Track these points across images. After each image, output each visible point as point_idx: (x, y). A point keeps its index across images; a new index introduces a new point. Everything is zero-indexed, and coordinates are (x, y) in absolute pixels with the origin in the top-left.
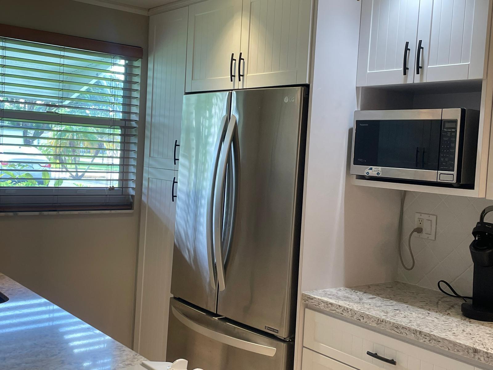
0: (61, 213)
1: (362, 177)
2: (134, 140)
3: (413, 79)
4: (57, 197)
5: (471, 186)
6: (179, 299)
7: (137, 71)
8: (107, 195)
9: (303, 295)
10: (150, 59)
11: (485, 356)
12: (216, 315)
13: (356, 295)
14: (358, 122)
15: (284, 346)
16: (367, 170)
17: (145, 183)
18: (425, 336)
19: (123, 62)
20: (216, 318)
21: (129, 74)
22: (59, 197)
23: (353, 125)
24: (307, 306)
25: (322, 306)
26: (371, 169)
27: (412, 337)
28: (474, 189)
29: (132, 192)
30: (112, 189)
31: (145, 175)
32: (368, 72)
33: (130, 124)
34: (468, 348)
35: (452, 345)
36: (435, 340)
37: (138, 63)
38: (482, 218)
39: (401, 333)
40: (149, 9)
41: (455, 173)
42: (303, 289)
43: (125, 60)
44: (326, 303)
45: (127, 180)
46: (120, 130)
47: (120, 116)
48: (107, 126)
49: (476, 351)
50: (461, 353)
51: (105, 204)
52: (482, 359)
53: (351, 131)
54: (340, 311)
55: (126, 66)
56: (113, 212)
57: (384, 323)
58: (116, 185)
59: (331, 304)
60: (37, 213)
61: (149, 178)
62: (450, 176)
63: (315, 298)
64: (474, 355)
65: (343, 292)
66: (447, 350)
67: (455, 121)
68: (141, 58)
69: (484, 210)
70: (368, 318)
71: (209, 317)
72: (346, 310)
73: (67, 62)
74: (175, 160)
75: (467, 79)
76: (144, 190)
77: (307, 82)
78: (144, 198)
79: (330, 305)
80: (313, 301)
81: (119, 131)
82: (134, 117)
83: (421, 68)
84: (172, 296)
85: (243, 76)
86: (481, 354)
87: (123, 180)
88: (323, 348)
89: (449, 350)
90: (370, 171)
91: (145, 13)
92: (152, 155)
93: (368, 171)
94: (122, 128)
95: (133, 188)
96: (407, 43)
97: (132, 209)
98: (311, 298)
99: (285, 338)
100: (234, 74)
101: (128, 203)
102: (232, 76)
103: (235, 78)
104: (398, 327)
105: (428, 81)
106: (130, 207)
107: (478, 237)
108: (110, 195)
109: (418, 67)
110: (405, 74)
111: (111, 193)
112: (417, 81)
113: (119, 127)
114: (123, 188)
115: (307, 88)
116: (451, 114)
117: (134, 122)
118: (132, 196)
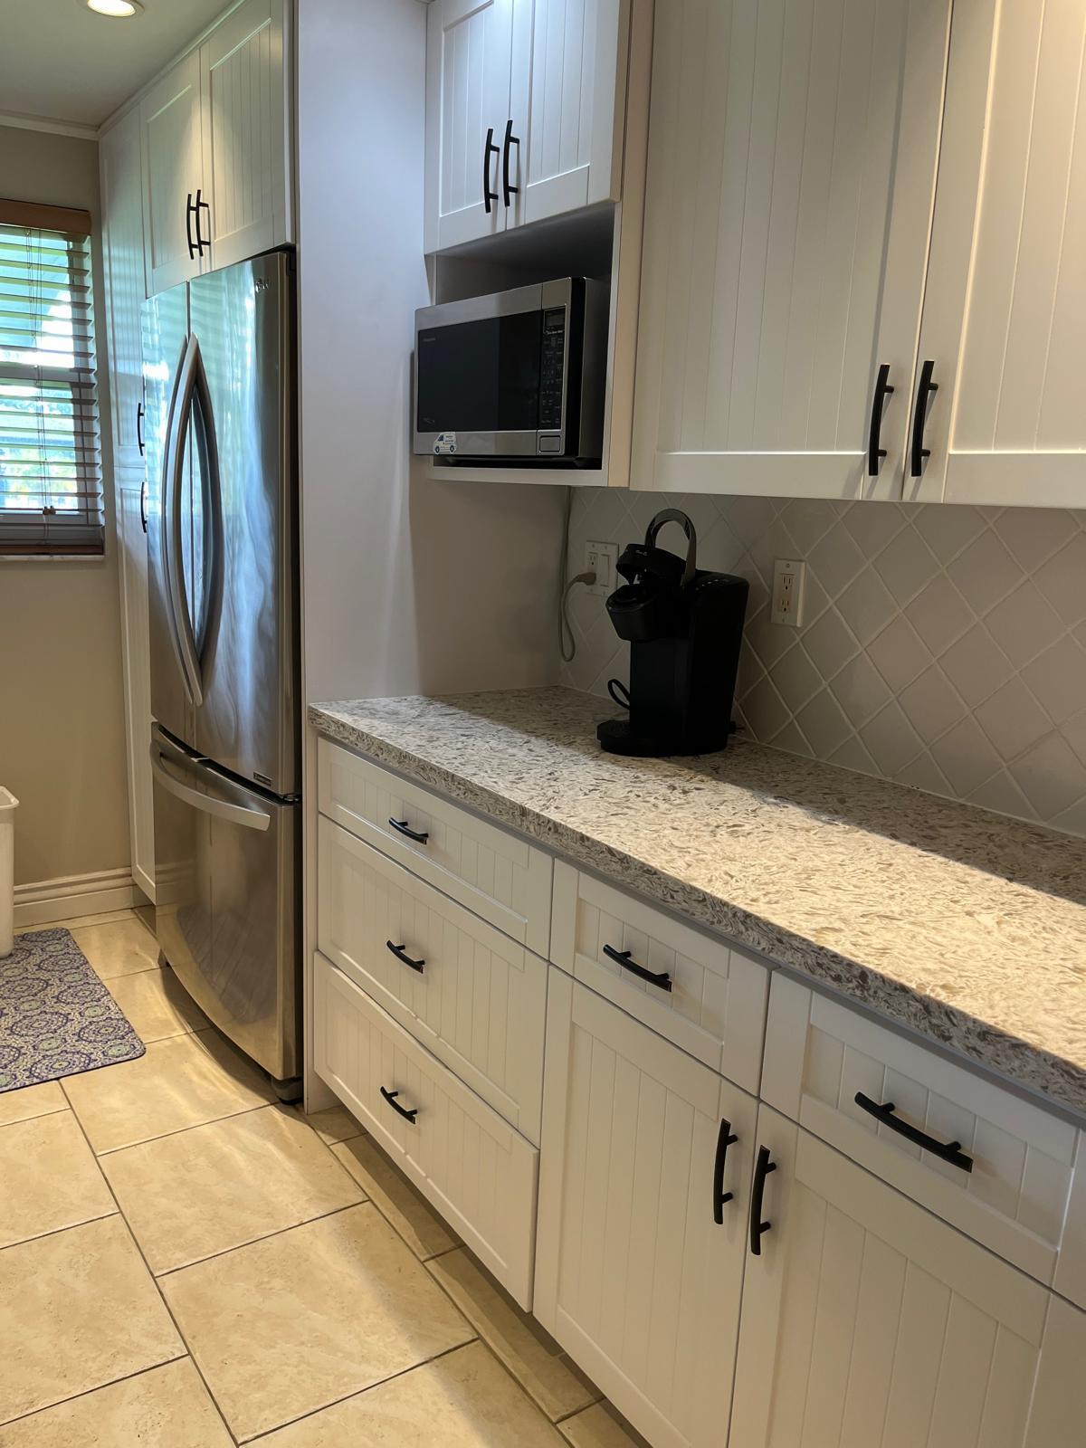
1: (444, 460)
2: (95, 411)
3: (505, 220)
5: (595, 463)
6: (163, 729)
7: (88, 263)
8: (44, 525)
9: (312, 710)
10: (104, 235)
11: (536, 822)
12: (197, 755)
14: (422, 335)
15: (287, 810)
16: (437, 443)
17: (118, 500)
18: (459, 784)
19: (63, 244)
20: (195, 760)
25: (332, 731)
26: (441, 439)
27: (442, 786)
28: (600, 469)
29: (102, 520)
30: (49, 512)
31: (117, 485)
32: (441, 216)
33: (90, 379)
34: (514, 806)
35: (492, 801)
36: (472, 792)
37: (87, 247)
39: (429, 779)
40: (98, 124)
41: (561, 431)
42: (308, 699)
43: (68, 241)
44: (336, 722)
45: (95, 495)
46: (70, 392)
47: (69, 362)
49: (524, 812)
51: (43, 543)
52: (532, 827)
53: (412, 355)
54: (353, 738)
55: (69, 253)
56: (56, 557)
57: (407, 761)
59: (343, 725)
61: (121, 490)
62: (553, 439)
63: (324, 714)
64: (522, 820)
66: (486, 811)
67: (561, 311)
68: (91, 234)
70: (389, 752)
71: (186, 757)
72: (361, 736)
74: (141, 445)
75: (583, 204)
76: (118, 515)
77: (289, 240)
78: (119, 531)
79: (341, 729)
80: (321, 721)
81: (69, 394)
82: (93, 364)
83: (515, 190)
84: (155, 721)
86: (530, 818)
87: (86, 495)
88: (343, 812)
89: (489, 811)
90: (440, 444)
91: (87, 135)
92: (122, 443)
93: (437, 445)
94: (72, 386)
95: (103, 512)
96: (490, 132)
97: (102, 554)
98: (320, 715)
99: (285, 796)
100: (195, 242)
101: (97, 543)
102: (191, 246)
103: (195, 251)
104: (424, 767)
105: (527, 223)
106: (96, 546)
107: (636, 582)
108: (48, 525)
109: (507, 189)
110: (488, 210)
111: (52, 520)
112: (511, 226)
113: (68, 386)
114: (87, 510)
115: (290, 251)
116: (556, 293)
117: (92, 375)
118: (103, 527)
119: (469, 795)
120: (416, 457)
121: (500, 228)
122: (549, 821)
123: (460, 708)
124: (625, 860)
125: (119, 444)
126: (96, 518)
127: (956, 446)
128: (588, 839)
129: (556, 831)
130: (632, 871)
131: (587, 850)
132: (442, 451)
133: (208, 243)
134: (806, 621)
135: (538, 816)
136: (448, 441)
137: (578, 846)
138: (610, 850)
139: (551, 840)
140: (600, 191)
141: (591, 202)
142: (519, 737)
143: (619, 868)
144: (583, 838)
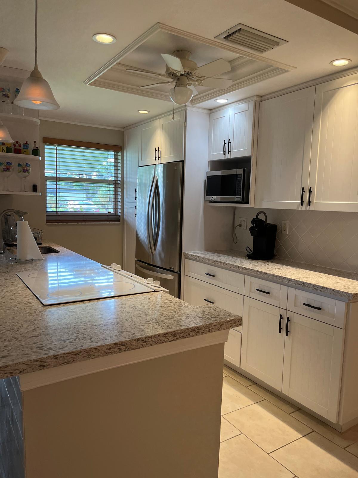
0: (87, 223)
1: (211, 202)
2: (119, 190)
3: (227, 157)
5: (248, 203)
6: (139, 260)
7: (120, 157)
8: (107, 215)
9: (184, 253)
10: (125, 151)
13: (210, 253)
14: (208, 177)
15: (177, 275)
16: (211, 198)
17: (125, 210)
18: (223, 263)
19: (113, 153)
20: (152, 266)
21: (116, 159)
22: (86, 216)
23: (206, 178)
24: (186, 258)
25: (190, 257)
26: (212, 197)
27: (219, 264)
28: (249, 203)
29: (119, 214)
30: (110, 212)
32: (212, 154)
33: (118, 182)
34: (236, 266)
37: (120, 154)
38: (257, 216)
39: (216, 264)
40: (124, 128)
41: (241, 197)
42: (184, 251)
43: (114, 152)
44: (191, 255)
45: (117, 208)
46: (113, 185)
47: (113, 179)
48: (107, 184)
49: (239, 267)
50: (234, 269)
51: (108, 220)
52: (241, 270)
53: (205, 181)
54: (196, 258)
55: (115, 155)
56: (110, 223)
57: (211, 260)
58: (112, 211)
59: (193, 255)
60: (76, 223)
61: (126, 207)
62: (239, 198)
63: (188, 253)
65: (203, 252)
67: (241, 174)
68: (121, 151)
69: (258, 214)
70: (206, 259)
71: (149, 266)
72: (198, 257)
73: (86, 154)
74: (136, 198)
75: (245, 156)
76: (125, 213)
77: (183, 160)
78: (125, 217)
80: (187, 255)
82: (119, 179)
83: (230, 151)
84: (136, 259)
85: (160, 158)
87: (116, 208)
88: (191, 274)
91: (122, 130)
92: (127, 197)
94: (114, 184)
95: (120, 212)
96: (225, 140)
97: (119, 222)
98: (186, 254)
99: (177, 272)
100: (157, 157)
104: (215, 261)
105: (233, 157)
106: (118, 220)
107: (254, 225)
108: (109, 215)
109: (229, 151)
110: (224, 154)
111: (109, 214)
112: (229, 157)
113: (113, 184)
114: (115, 212)
115: (183, 162)
116: (240, 171)
118: (119, 216)
119: (226, 265)
120: (205, 201)
121: (226, 158)
122: (244, 268)
123: (215, 252)
124: (261, 272)
126: (117, 214)
127: (316, 201)
128: (253, 270)
129: (246, 269)
130: (262, 274)
131: (252, 272)
132: (212, 200)
134: (289, 233)
135: (242, 267)
136: (214, 198)
137: (251, 271)
138: (258, 271)
139: (245, 271)
140: (248, 154)
141: (247, 155)
142: (231, 257)
143: (259, 274)
144: (252, 270)
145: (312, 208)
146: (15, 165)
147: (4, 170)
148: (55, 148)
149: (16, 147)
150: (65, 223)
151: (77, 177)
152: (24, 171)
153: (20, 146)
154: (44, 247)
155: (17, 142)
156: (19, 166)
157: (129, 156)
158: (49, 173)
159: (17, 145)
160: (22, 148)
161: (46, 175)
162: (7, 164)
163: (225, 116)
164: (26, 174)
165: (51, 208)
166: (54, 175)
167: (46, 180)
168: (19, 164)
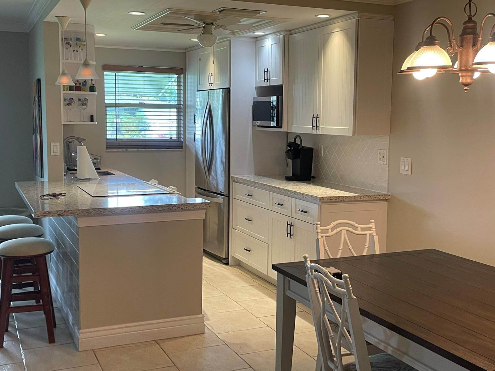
0: (147, 150)
1: (259, 126)
2: (182, 114)
4: (145, 143)
6: (198, 188)
7: (182, 80)
8: (169, 142)
9: (232, 176)
10: (187, 73)
14: (254, 103)
15: (226, 198)
16: (257, 123)
17: (187, 135)
19: (176, 76)
21: (179, 82)
22: (146, 142)
23: (252, 104)
24: (234, 181)
25: (236, 180)
27: (254, 184)
28: (283, 128)
29: (182, 140)
30: (171, 138)
32: (258, 80)
33: (181, 106)
37: (182, 76)
38: (295, 140)
39: (252, 184)
40: (185, 49)
41: (276, 122)
42: (231, 175)
43: (177, 75)
44: (236, 178)
45: (181, 134)
47: (176, 103)
48: (168, 108)
51: (168, 146)
52: (266, 187)
53: (252, 106)
54: (239, 180)
55: (177, 78)
56: (172, 149)
57: (248, 181)
58: (175, 136)
59: (238, 178)
60: (136, 150)
61: (188, 133)
62: (274, 123)
67: (275, 102)
68: (183, 74)
70: (245, 181)
71: (205, 192)
72: (241, 179)
73: (146, 79)
74: (195, 123)
75: (278, 84)
76: (187, 139)
77: (229, 87)
78: (187, 143)
80: (234, 178)
81: (175, 110)
82: (182, 103)
83: (269, 79)
84: (196, 187)
87: (178, 134)
88: (238, 196)
91: (184, 51)
94: (177, 108)
95: (183, 138)
96: (265, 69)
97: (182, 148)
99: (226, 195)
100: (210, 82)
101: (180, 146)
102: (209, 83)
103: (210, 84)
104: (251, 182)
105: (271, 85)
106: (182, 147)
107: (292, 148)
108: (171, 142)
109: (267, 79)
110: (265, 81)
111: (171, 140)
114: (178, 138)
115: (229, 89)
116: (274, 99)
117: (181, 105)
118: (183, 142)
119: (258, 184)
120: (253, 126)
121: (267, 85)
122: (268, 185)
123: (261, 176)
125: (188, 122)
126: (181, 140)
127: (322, 126)
132: (258, 125)
133: (213, 83)
134: (324, 155)
136: (258, 123)
138: (275, 187)
139: (269, 188)
141: (280, 84)
145: (320, 132)
146: (76, 100)
147: (67, 105)
148: (114, 74)
149: (77, 85)
150: (125, 150)
151: (138, 102)
152: (83, 104)
153: (80, 84)
154: (103, 172)
155: (78, 81)
156: (79, 101)
157: (191, 78)
158: (109, 99)
159: (78, 83)
160: (81, 85)
161: (106, 101)
162: (70, 99)
163: (265, 46)
164: (85, 107)
165: (111, 135)
166: (114, 102)
167: (106, 107)
168: (79, 99)
